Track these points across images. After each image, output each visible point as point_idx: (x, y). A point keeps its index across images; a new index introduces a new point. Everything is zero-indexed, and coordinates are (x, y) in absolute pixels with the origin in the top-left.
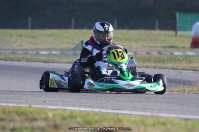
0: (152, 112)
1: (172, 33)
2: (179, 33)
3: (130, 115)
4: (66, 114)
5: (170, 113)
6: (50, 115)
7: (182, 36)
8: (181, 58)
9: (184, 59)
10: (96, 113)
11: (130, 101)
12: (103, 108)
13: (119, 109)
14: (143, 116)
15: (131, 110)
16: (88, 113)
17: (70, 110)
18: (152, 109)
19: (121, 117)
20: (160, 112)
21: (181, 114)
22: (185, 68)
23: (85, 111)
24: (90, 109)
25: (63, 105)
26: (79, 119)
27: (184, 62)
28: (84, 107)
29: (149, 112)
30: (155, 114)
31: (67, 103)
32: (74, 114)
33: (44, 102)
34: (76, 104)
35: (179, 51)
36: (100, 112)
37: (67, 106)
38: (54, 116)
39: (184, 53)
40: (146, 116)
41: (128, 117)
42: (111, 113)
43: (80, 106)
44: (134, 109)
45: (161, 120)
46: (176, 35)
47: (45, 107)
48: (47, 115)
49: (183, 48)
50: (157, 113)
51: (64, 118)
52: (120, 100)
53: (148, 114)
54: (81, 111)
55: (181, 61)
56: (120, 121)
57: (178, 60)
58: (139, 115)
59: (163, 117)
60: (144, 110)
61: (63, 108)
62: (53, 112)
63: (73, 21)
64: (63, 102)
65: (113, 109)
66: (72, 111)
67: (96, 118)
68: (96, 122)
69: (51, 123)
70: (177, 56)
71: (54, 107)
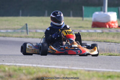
0: (69, 67)
1: (80, 18)
2: (85, 19)
3: (55, 68)
4: (17, 68)
5: (79, 67)
6: (7, 69)
7: (86, 20)
8: (86, 34)
9: (87, 34)
10: (34, 67)
11: (55, 60)
12: (39, 64)
13: (48, 65)
14: (63, 69)
15: (56, 66)
16: (30, 67)
17: (19, 65)
18: (68, 65)
19: (49, 69)
20: (73, 67)
21: (86, 67)
22: (88, 40)
23: (28, 66)
24: (31, 65)
25: (15, 63)
26: (24, 71)
27: (88, 36)
28: (27, 63)
29: (67, 66)
30: (70, 68)
31: (17, 62)
32: (21, 68)
33: (3, 61)
34: (22, 62)
35: (85, 30)
36: (37, 66)
37: (17, 63)
38: (9, 69)
39: (88, 31)
40: (65, 69)
41: (54, 70)
42: (43, 67)
43: (25, 63)
44: (57, 65)
45: (74, 71)
46: (83, 20)
47: (4, 64)
48: (5, 69)
49: (87, 28)
50: (71, 67)
51: (15, 71)
52: (49, 59)
53: (66, 67)
54: (25, 66)
55: (86, 35)
56: (49, 72)
57: (84, 35)
58: (60, 68)
59: (75, 69)
60: (64, 65)
61: (14, 64)
62: (8, 67)
63: (21, 12)
64: (15, 61)
65: (45, 65)
66: (20, 66)
67: (35, 70)
68: (35, 73)
69: (7, 74)
70: (84, 32)
71: (9, 64)
